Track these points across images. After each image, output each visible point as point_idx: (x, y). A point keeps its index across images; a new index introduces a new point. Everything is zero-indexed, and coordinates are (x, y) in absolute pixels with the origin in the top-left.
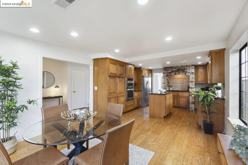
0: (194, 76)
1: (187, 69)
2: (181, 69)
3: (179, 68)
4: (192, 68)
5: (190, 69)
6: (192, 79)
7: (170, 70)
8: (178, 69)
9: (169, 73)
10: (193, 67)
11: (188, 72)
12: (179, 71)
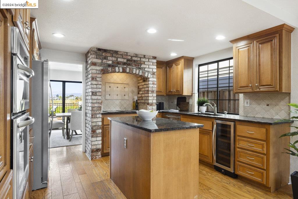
0: (155, 80)
1: (146, 63)
2: (135, 61)
3: (132, 57)
4: (153, 63)
5: (149, 63)
6: (152, 85)
7: (110, 58)
8: (128, 60)
9: (109, 66)
10: (155, 61)
11: (146, 69)
12: (129, 65)
